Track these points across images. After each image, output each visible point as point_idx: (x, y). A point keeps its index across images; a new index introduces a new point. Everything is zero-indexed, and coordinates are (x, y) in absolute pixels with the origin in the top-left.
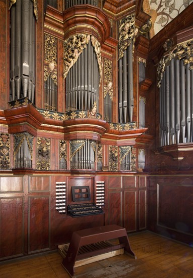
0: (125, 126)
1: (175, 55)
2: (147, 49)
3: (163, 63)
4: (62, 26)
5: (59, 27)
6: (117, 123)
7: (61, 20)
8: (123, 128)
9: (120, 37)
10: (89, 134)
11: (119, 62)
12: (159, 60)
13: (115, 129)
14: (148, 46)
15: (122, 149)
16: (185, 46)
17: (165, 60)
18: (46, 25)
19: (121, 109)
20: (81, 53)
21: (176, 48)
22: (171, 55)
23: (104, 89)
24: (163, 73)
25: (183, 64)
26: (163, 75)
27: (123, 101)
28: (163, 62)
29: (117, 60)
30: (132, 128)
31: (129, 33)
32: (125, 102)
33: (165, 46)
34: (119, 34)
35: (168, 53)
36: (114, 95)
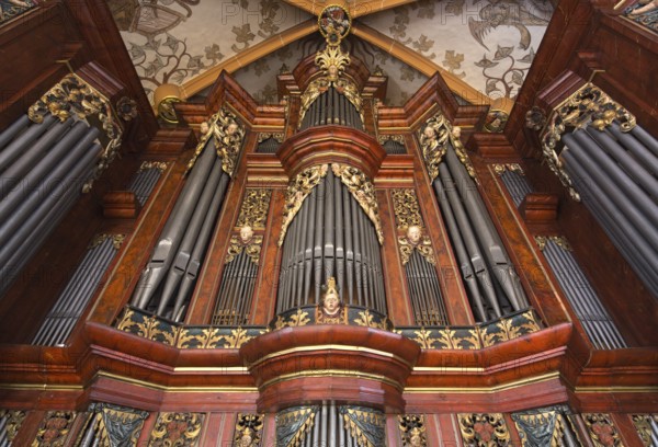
0: (498, 330)
1: (561, 127)
2: (510, 148)
3: (549, 151)
4: (282, 170)
5: (277, 174)
6: (471, 323)
7: (278, 163)
8: (496, 338)
9: (425, 149)
10: (319, 381)
11: (434, 186)
12: (542, 150)
13: (465, 344)
14: (507, 143)
15: (522, 423)
16: (576, 104)
17: (548, 145)
18: (250, 179)
19: (472, 282)
20: (309, 195)
21: (556, 115)
22: (555, 130)
23: (399, 245)
24: (563, 167)
25: (596, 132)
26: (567, 171)
27: (469, 257)
28: (548, 149)
29: (429, 185)
30: (524, 331)
31: (438, 138)
32: (477, 258)
33: (530, 123)
34: (421, 147)
35: (547, 130)
36: (440, 252)
